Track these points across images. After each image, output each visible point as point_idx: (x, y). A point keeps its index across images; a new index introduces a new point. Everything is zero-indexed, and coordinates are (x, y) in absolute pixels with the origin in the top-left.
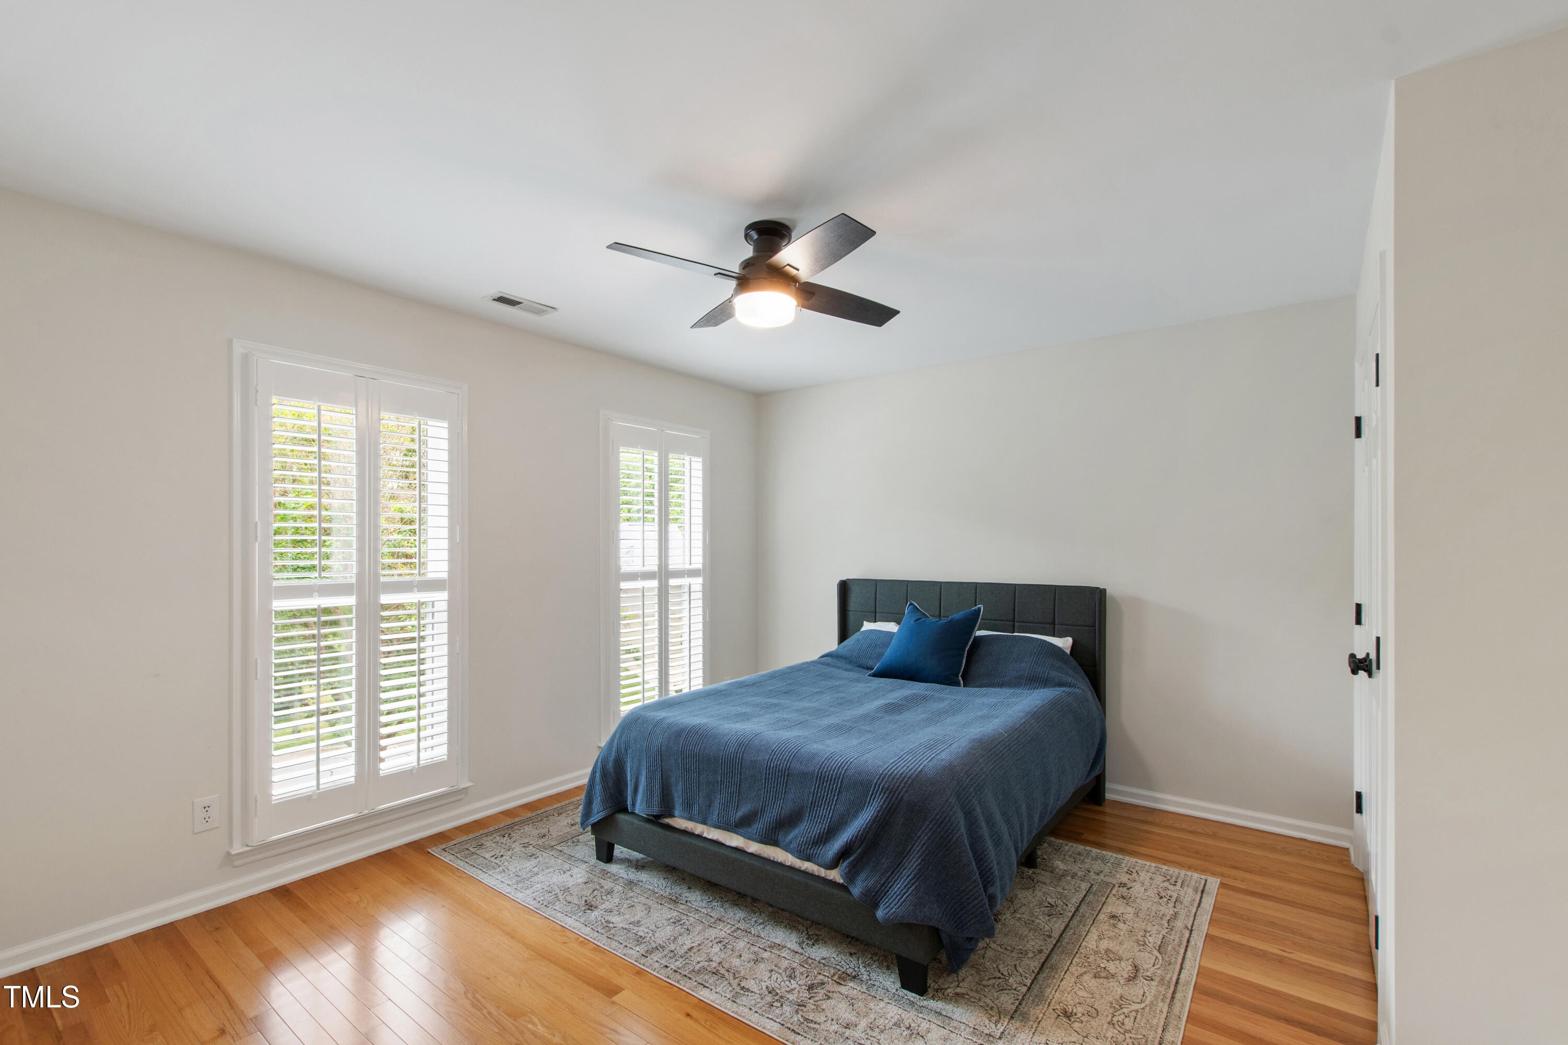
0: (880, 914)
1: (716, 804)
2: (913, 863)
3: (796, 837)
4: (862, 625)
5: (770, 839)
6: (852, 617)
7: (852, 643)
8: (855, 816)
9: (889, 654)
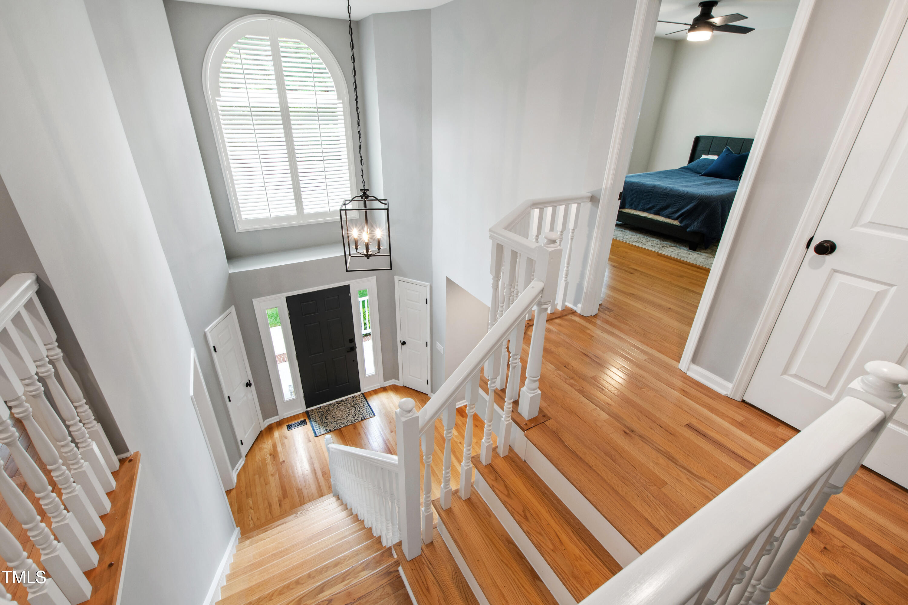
0: (688, 230)
1: (641, 204)
2: (702, 217)
3: (666, 212)
4: (701, 156)
5: (657, 213)
6: (697, 153)
7: (695, 163)
8: (687, 206)
9: (710, 168)
